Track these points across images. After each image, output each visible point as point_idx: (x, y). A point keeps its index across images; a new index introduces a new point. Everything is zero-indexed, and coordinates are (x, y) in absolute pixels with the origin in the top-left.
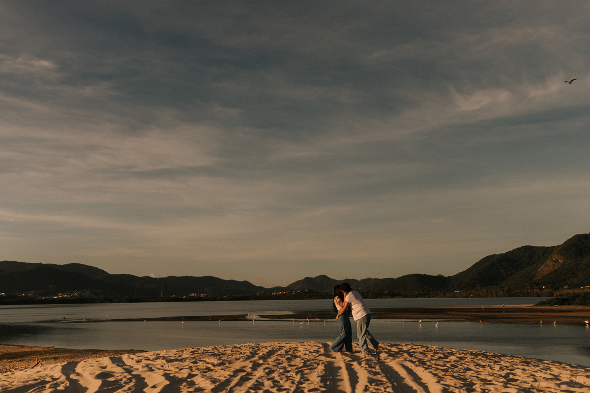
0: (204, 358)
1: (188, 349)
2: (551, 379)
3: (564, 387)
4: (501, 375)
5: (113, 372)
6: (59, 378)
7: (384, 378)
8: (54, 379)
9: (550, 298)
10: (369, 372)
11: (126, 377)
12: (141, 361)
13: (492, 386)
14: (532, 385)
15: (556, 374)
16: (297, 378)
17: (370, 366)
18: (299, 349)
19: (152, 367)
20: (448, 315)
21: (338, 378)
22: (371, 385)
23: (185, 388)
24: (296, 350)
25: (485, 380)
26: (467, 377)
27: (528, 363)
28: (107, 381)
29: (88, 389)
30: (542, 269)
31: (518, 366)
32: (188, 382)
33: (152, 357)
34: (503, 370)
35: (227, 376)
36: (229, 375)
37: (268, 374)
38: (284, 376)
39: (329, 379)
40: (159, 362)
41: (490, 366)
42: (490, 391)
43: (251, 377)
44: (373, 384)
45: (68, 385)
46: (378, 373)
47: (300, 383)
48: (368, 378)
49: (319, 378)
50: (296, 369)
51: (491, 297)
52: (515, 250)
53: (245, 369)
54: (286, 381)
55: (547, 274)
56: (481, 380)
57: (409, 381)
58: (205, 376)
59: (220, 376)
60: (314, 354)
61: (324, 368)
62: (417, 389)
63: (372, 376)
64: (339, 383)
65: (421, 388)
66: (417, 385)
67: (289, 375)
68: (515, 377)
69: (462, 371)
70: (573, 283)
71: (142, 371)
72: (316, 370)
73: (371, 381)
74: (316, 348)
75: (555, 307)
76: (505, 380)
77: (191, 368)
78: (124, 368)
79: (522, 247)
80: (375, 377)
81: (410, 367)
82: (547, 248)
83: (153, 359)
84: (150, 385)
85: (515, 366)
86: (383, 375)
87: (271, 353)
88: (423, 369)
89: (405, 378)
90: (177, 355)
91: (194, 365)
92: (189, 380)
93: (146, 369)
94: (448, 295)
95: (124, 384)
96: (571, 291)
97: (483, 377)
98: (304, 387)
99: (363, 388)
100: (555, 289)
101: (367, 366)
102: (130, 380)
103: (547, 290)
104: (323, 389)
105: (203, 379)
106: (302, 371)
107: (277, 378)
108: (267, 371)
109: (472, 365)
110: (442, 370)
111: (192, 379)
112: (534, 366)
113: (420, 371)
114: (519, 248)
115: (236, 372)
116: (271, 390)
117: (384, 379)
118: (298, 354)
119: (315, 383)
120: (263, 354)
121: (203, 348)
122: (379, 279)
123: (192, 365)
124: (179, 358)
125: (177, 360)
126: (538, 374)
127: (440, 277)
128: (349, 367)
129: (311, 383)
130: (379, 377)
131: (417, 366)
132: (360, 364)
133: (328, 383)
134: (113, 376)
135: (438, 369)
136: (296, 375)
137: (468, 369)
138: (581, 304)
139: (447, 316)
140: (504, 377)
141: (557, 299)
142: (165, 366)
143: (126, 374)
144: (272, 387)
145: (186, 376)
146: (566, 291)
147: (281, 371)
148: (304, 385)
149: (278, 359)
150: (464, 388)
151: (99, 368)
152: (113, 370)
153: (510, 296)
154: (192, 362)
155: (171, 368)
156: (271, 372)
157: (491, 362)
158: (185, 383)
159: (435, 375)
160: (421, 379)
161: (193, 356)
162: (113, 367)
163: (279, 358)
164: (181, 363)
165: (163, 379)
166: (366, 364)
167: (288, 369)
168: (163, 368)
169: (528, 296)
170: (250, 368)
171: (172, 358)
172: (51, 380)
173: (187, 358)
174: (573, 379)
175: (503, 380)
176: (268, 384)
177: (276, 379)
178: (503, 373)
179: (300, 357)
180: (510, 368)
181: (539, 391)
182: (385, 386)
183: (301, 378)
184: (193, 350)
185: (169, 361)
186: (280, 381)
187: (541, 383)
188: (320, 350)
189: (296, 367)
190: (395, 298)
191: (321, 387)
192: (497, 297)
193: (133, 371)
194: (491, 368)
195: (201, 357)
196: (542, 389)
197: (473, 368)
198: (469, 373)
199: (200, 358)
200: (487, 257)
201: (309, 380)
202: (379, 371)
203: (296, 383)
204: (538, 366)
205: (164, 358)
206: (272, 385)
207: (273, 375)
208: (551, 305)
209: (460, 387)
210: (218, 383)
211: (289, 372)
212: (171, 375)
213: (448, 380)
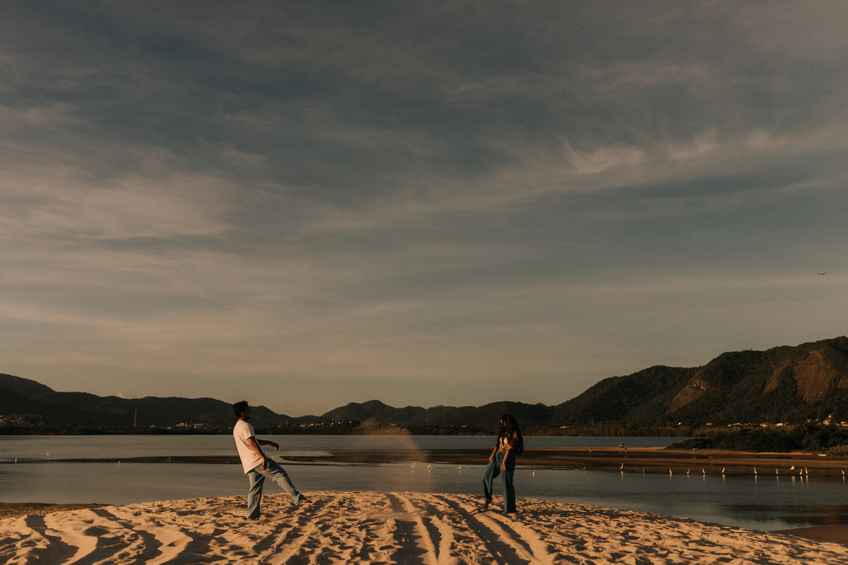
0: (229, 510)
1: (201, 499)
2: (679, 537)
3: (692, 546)
4: (618, 533)
5: (106, 527)
6: (29, 536)
7: (474, 534)
8: (23, 537)
9: (687, 439)
10: (455, 527)
11: (127, 533)
12: (141, 514)
13: (606, 543)
14: (655, 544)
15: (685, 532)
16: (363, 534)
17: (454, 521)
18: (356, 500)
19: (159, 522)
20: (550, 459)
21: (414, 534)
22: (458, 541)
23: (216, 546)
24: (351, 501)
25: (599, 538)
26: (577, 534)
27: (652, 519)
28: (104, 538)
29: (78, 548)
30: (678, 399)
31: (639, 523)
32: (216, 539)
33: (154, 509)
34: (621, 527)
35: (268, 531)
36: (271, 531)
37: (323, 529)
38: (344, 532)
39: (404, 536)
40: (167, 516)
41: (604, 522)
42: (605, 549)
43: (301, 533)
44: (461, 541)
45: (49, 543)
46: (465, 529)
47: (367, 540)
48: (454, 534)
49: (391, 535)
50: (358, 523)
51: (609, 436)
52: (643, 371)
53: (290, 524)
54: (349, 537)
55: (684, 406)
56: (594, 537)
57: (505, 538)
58: (238, 532)
59: (259, 532)
60: (378, 506)
61: (395, 523)
62: (515, 547)
63: (458, 532)
64: (416, 541)
65: (521, 546)
66: (515, 542)
67: (350, 530)
68: (635, 535)
69: (570, 527)
70: (719, 419)
71: (148, 526)
72: (384, 525)
73: (458, 538)
74: (379, 499)
75: (694, 451)
76: (623, 538)
77: (214, 521)
78: (119, 523)
79: (653, 367)
80: (462, 534)
81: (505, 523)
82: (686, 369)
83: (156, 511)
84: (166, 543)
85: (636, 523)
86: (472, 531)
87: (319, 505)
88: (522, 524)
89: (499, 536)
90: (189, 507)
91: (218, 519)
92: (217, 537)
93: (151, 523)
94: (550, 432)
95: (128, 542)
96: (716, 430)
97: (596, 535)
98: (373, 545)
99: (450, 545)
100: (695, 427)
101: (451, 521)
102: (135, 537)
103: (684, 428)
104: (399, 547)
105: (237, 535)
106: (366, 527)
107: (336, 534)
108: (321, 525)
109: (584, 521)
110: (546, 526)
111: (223, 535)
112: (659, 523)
113: (518, 527)
114: (648, 369)
115: (279, 528)
116: (331, 548)
117: (474, 536)
118: (356, 506)
119: (387, 540)
120: (309, 506)
121: (222, 498)
122: (455, 408)
123: (215, 518)
124: (194, 510)
125: (191, 513)
126: (663, 532)
127: (540, 407)
128: (427, 522)
129: (382, 540)
130: (467, 533)
131: (513, 521)
132: (441, 518)
133: (403, 540)
134: (109, 532)
135: (540, 524)
136: (360, 530)
137: (578, 526)
138: (727, 448)
139: (548, 462)
140: (622, 534)
141: (696, 440)
142: (177, 520)
143: (127, 530)
144: (332, 545)
145: (211, 531)
146: (709, 429)
147: (339, 526)
148: (372, 543)
149: (330, 512)
150: (573, 546)
151: (84, 523)
152: (104, 524)
153: (634, 435)
154: (214, 516)
155: (187, 523)
156: (325, 527)
157: (606, 518)
158: (213, 541)
159: (538, 531)
160: (520, 536)
161: (213, 508)
162: (103, 521)
163: (332, 510)
164: (199, 516)
165: (182, 535)
166: (449, 519)
167: (347, 524)
168: (175, 522)
169: (659, 436)
170: (297, 522)
171: (184, 510)
172: (20, 538)
173: (205, 510)
174: (705, 537)
175: (621, 537)
176: (325, 542)
177: (334, 535)
178: (621, 530)
179: (359, 509)
180: (630, 524)
181: (662, 549)
182: (477, 544)
183: (367, 534)
184: (209, 500)
185: (181, 514)
186: (341, 538)
187: (666, 541)
188: (385, 501)
189: (358, 521)
190: (477, 435)
191: (395, 544)
192: (616, 436)
193: (133, 527)
194: (607, 525)
195: (224, 508)
196: (667, 548)
197: (584, 524)
198: (579, 530)
199: (223, 510)
200: (605, 380)
201: (377, 537)
202: (467, 526)
203: (362, 539)
204: (664, 523)
205: (172, 510)
206: (332, 542)
207: (329, 531)
208: (689, 448)
209: (569, 545)
210: (259, 541)
211: (349, 527)
212: (190, 531)
213: (553, 537)
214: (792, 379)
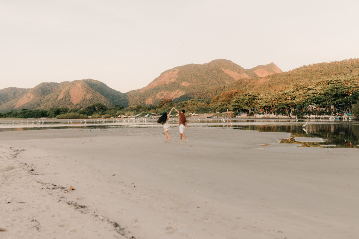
30: (20, 102)
79: (9, 87)
82: (25, 89)
214: (69, 94)
